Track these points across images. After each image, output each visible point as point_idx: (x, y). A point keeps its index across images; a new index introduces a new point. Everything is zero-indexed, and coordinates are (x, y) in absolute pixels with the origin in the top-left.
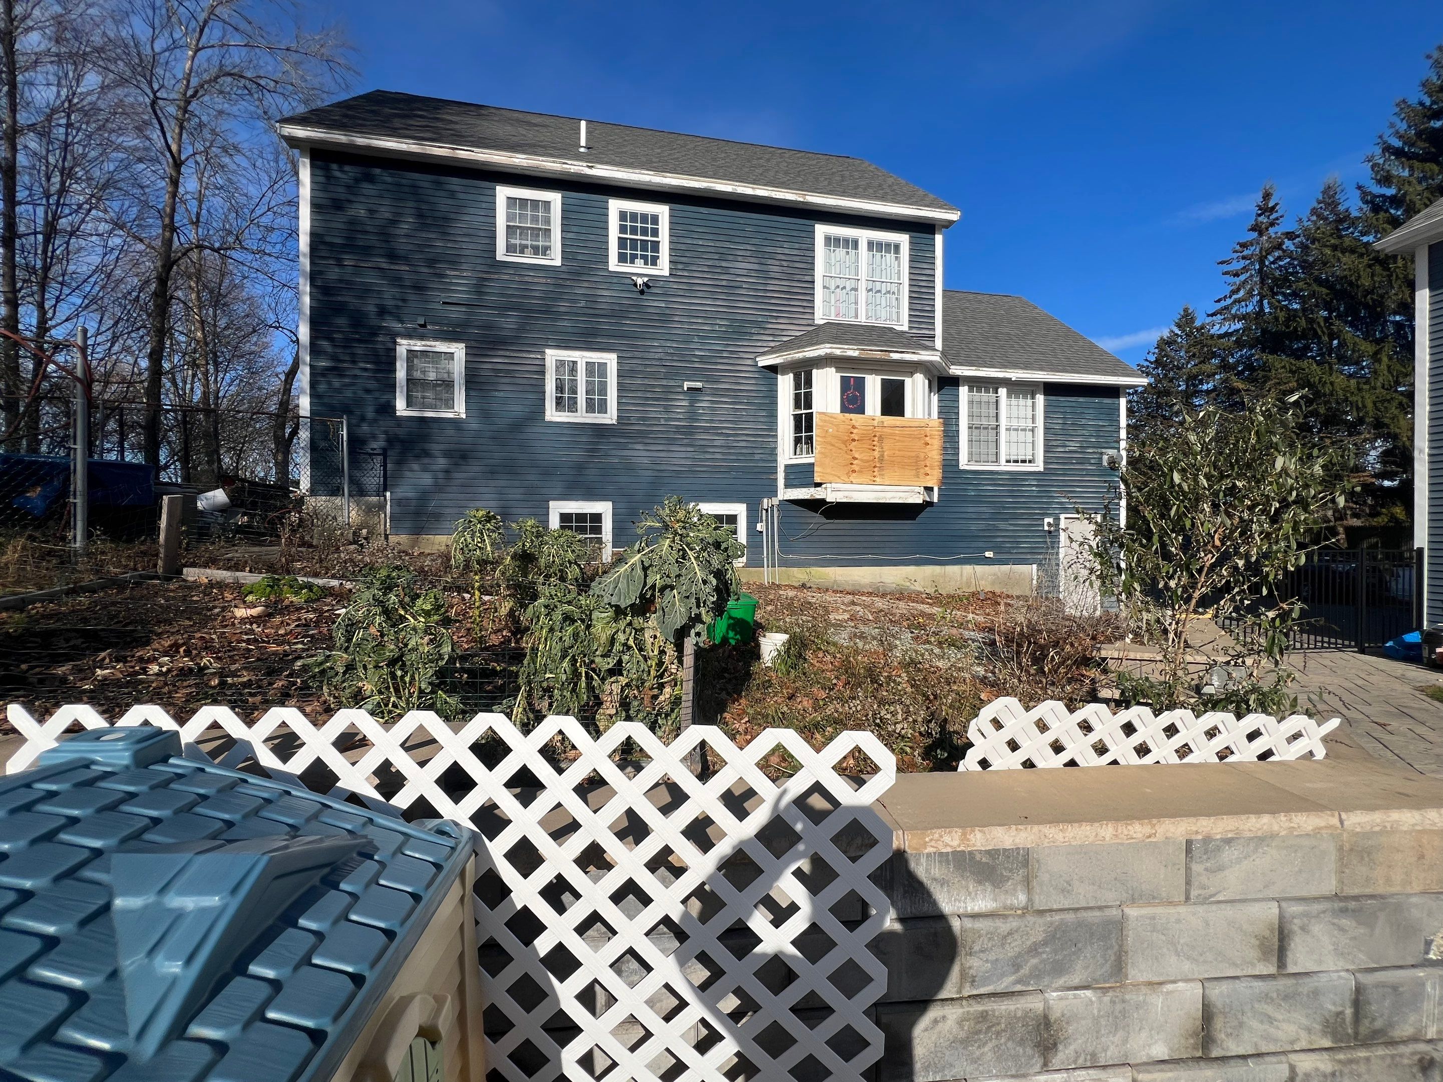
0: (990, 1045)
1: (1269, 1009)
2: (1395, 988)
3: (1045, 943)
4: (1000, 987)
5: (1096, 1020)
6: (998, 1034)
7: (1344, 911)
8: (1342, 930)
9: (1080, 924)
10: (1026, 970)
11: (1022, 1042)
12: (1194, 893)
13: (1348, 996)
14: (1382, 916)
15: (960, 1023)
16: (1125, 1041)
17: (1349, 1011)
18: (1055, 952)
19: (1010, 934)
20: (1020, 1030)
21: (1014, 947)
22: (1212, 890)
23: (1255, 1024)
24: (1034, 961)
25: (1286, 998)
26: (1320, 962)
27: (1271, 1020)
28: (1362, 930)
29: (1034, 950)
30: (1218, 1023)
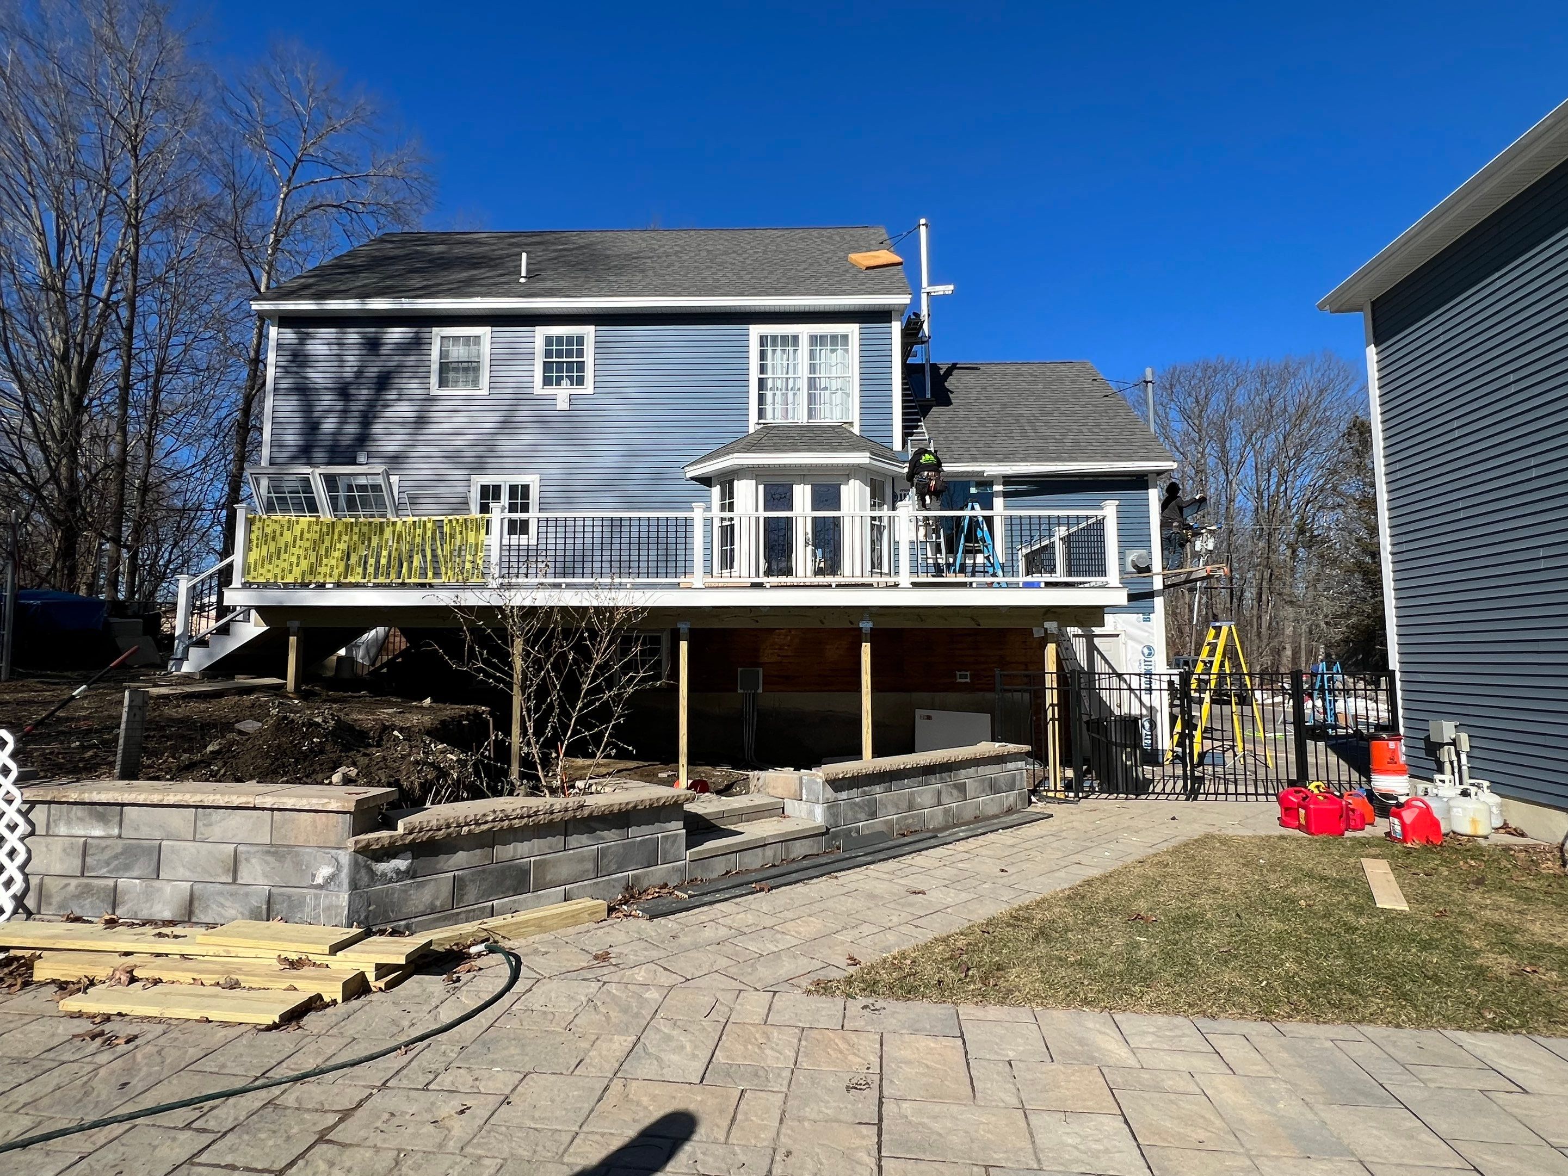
0: (89, 900)
1: (222, 900)
2: (289, 897)
3: (122, 854)
4: (100, 873)
5: (139, 894)
6: (93, 895)
7: (268, 852)
8: (267, 863)
9: (139, 846)
10: (112, 866)
11: (103, 901)
12: (197, 836)
13: (265, 898)
14: (289, 857)
15: (76, 887)
16: (151, 907)
17: (264, 907)
18: (126, 859)
19: (106, 847)
20: (102, 895)
21: (107, 854)
22: (206, 836)
23: (214, 907)
24: (116, 862)
25: (231, 895)
26: (255, 879)
27: (223, 906)
28: (277, 864)
29: (116, 857)
30: (196, 904)
